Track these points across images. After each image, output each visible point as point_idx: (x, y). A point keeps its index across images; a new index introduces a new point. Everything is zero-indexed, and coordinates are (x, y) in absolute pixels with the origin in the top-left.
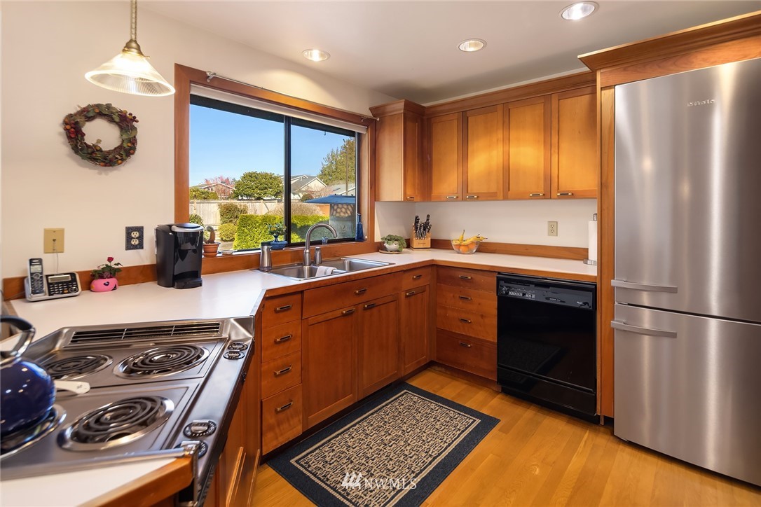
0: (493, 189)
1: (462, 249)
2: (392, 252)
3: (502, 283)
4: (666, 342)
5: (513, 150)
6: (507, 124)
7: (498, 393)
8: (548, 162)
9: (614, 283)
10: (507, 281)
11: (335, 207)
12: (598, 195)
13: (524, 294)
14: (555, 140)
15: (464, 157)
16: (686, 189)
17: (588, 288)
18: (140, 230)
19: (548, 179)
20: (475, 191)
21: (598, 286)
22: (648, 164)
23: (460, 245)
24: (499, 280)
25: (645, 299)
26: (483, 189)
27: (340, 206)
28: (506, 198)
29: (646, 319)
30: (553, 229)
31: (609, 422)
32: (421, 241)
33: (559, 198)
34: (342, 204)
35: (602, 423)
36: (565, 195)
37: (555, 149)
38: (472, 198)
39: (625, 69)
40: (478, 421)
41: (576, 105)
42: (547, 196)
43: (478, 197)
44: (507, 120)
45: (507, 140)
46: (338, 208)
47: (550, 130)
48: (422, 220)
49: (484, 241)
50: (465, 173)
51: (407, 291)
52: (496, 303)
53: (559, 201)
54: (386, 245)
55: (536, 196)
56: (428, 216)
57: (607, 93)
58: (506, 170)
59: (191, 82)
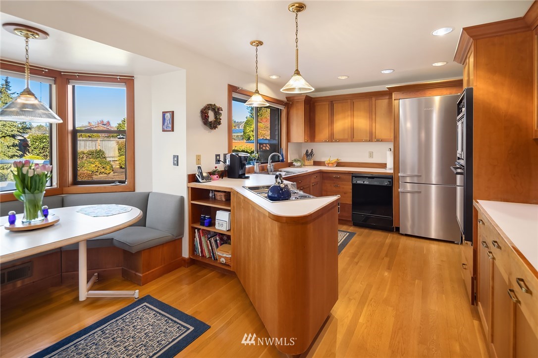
0: (346, 137)
1: (330, 165)
2: (298, 167)
3: (354, 178)
4: (416, 195)
5: (355, 120)
6: (352, 109)
7: (351, 226)
8: (371, 126)
9: (400, 174)
10: (356, 177)
11: (262, 146)
12: (393, 140)
13: (364, 182)
14: (374, 117)
15: (332, 122)
16: (423, 135)
17: (390, 178)
18: (219, 155)
19: (371, 134)
20: (337, 138)
21: (394, 176)
22: (409, 125)
23: (329, 163)
24: (353, 176)
25: (408, 180)
26: (341, 137)
27: (264, 145)
28: (352, 141)
29: (409, 187)
30: (371, 155)
31: (398, 229)
32: (309, 162)
33: (376, 141)
34: (266, 144)
35: (395, 231)
36: (378, 141)
37: (374, 121)
38: (336, 141)
39: (403, 93)
40: (348, 234)
41: (383, 103)
42: (371, 140)
43: (340, 141)
44: (352, 107)
45: (353, 116)
46: (263, 146)
47: (371, 113)
48: (310, 152)
49: (340, 161)
50: (332, 129)
51: (313, 183)
52: (351, 187)
53: (376, 143)
54: (294, 163)
55: (366, 141)
56: (312, 150)
57: (396, 102)
58: (352, 129)
59: (233, 91)
